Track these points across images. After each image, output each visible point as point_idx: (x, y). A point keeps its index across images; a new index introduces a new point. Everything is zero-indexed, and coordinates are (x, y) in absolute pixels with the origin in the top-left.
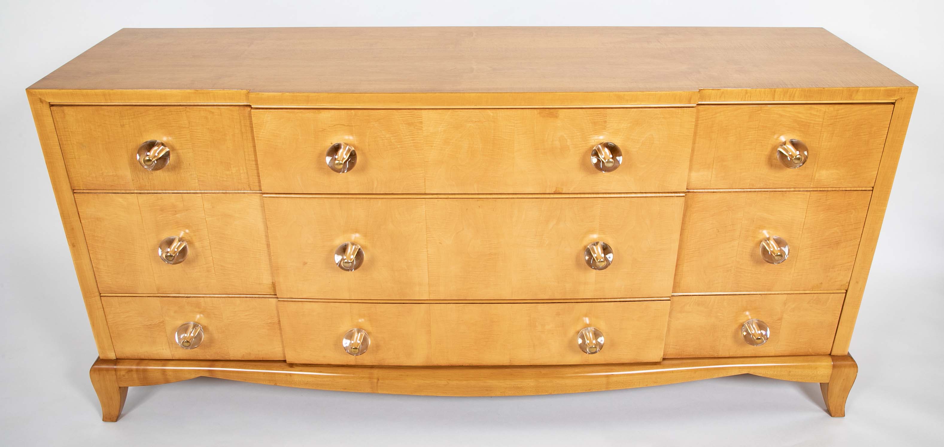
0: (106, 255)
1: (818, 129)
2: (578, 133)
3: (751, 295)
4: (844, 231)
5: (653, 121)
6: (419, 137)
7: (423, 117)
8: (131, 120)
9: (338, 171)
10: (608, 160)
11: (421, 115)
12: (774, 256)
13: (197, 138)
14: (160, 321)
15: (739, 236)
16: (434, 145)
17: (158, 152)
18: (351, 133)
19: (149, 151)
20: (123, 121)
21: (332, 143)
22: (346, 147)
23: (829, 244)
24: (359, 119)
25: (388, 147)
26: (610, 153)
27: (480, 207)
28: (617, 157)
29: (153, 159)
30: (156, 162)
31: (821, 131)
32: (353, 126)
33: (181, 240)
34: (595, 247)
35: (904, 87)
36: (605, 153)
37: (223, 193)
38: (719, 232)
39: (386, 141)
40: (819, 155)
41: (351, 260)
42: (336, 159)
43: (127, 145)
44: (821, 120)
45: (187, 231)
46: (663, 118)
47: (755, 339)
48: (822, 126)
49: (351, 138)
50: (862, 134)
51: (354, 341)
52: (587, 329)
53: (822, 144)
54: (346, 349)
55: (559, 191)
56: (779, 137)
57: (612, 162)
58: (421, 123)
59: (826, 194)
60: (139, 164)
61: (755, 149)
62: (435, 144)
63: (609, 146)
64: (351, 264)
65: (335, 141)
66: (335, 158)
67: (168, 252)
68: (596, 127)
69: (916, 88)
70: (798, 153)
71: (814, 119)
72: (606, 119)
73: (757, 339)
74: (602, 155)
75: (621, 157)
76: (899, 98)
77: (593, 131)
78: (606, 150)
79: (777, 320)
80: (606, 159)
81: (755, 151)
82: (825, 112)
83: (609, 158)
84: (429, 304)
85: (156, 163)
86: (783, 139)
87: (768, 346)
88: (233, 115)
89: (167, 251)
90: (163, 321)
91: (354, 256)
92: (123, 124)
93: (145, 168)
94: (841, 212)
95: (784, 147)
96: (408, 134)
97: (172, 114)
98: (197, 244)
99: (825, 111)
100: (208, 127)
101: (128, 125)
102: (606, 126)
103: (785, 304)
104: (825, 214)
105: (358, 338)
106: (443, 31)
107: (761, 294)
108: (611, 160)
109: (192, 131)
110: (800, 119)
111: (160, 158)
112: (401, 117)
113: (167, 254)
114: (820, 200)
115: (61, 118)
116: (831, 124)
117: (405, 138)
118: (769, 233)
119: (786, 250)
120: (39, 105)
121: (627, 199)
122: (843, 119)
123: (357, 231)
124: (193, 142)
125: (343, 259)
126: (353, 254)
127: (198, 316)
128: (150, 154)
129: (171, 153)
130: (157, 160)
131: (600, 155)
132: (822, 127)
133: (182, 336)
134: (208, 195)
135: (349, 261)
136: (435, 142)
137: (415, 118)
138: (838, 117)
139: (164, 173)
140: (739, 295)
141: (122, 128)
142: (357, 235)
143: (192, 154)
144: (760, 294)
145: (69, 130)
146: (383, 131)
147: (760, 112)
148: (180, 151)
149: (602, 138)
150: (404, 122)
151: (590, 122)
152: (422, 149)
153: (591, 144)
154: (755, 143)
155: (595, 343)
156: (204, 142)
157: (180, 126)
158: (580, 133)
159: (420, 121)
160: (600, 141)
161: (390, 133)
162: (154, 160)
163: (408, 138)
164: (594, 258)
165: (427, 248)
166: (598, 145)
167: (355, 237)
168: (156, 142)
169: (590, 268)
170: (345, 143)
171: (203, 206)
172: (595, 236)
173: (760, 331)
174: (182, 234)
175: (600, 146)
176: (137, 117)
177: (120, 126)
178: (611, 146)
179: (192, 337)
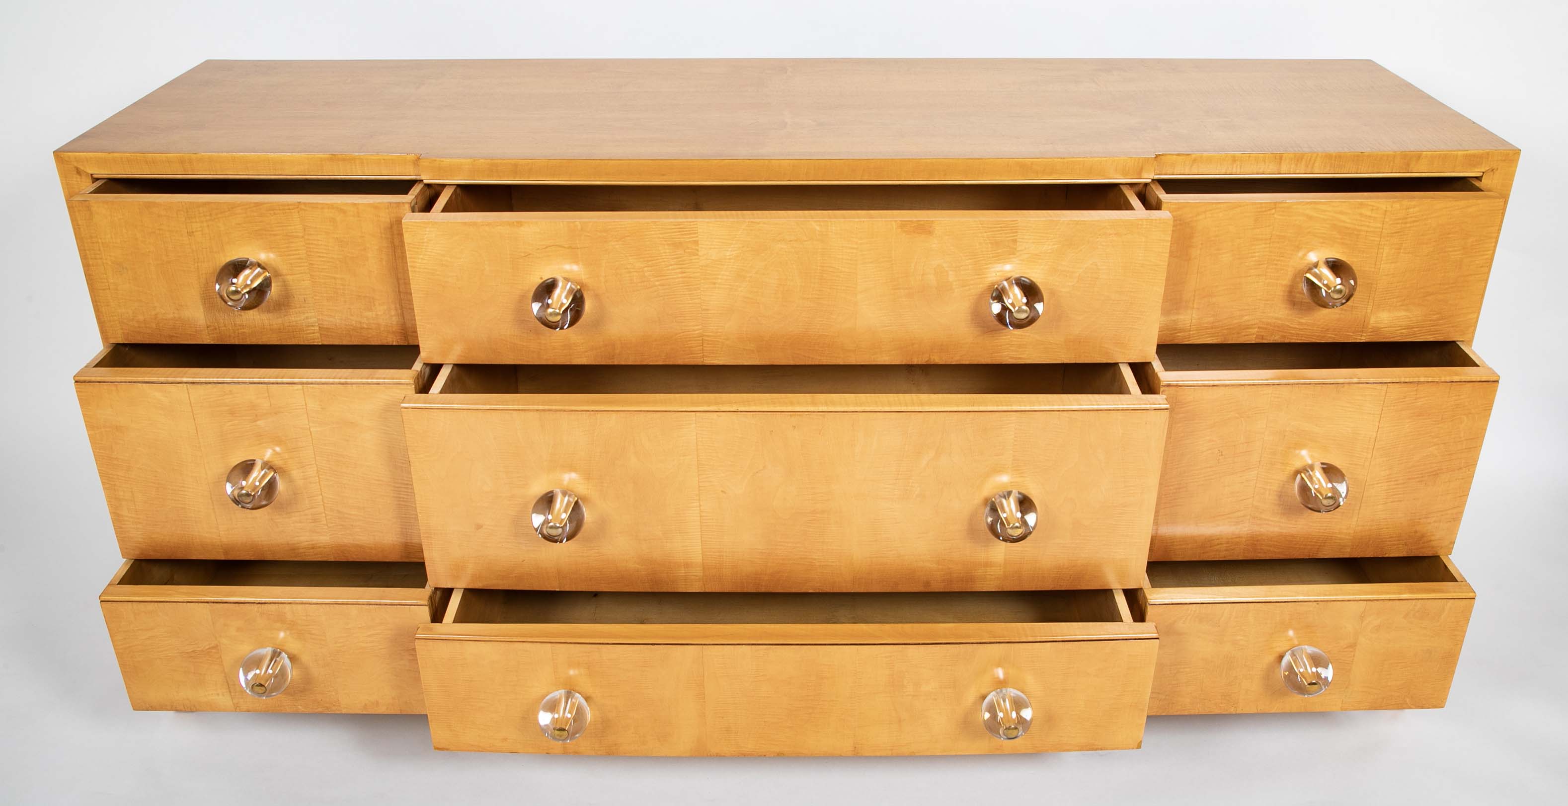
0: (132, 492)
1: (1374, 240)
2: (967, 261)
3: (1298, 602)
4: (1446, 453)
5: (1098, 240)
6: (692, 267)
7: (699, 233)
8: (205, 224)
9: (552, 326)
10: (1019, 307)
11: (696, 229)
12: (1321, 498)
13: (319, 255)
14: (211, 646)
15: (1258, 463)
16: (719, 281)
17: (251, 278)
18: (576, 261)
19: (236, 276)
20: (191, 226)
21: (541, 278)
22: (567, 284)
23: (1421, 476)
24: (589, 236)
25: (640, 284)
26: (1023, 294)
27: (794, 427)
28: (1036, 304)
29: (242, 290)
30: (247, 296)
31: (1379, 245)
32: (578, 248)
33: (268, 466)
34: (1004, 501)
35: (1496, 150)
36: (1015, 295)
37: (340, 383)
38: (1222, 455)
39: (635, 273)
40: (1377, 284)
41: (560, 524)
42: (548, 306)
43: (198, 266)
44: (1380, 225)
45: (278, 449)
46: (1115, 234)
47: (1306, 684)
48: (1381, 235)
49: (575, 268)
50: (1450, 249)
51: (559, 714)
52: (1001, 691)
53: (1382, 266)
54: (543, 730)
55: (934, 359)
56: (1305, 255)
57: (1025, 311)
58: (696, 243)
59: (1415, 388)
60: (219, 299)
61: (1265, 275)
62: (721, 279)
63: (1021, 283)
64: (560, 530)
65: (546, 274)
66: (547, 303)
67: (242, 488)
68: (999, 251)
69: (1517, 152)
70: (1338, 281)
71: (1368, 224)
72: (1017, 236)
73: (1309, 684)
74: (1009, 298)
75: (1042, 303)
76: (1488, 169)
77: (993, 257)
78: (1017, 291)
79: (1345, 648)
80: (1016, 305)
81: (1266, 279)
82: (1386, 211)
83: (1021, 304)
84: (701, 646)
85: (246, 299)
86: (1313, 257)
87: (1330, 694)
88: (380, 217)
89: (240, 486)
90: (217, 646)
91: (567, 514)
92: (191, 231)
93: (229, 305)
94: (1442, 419)
95: (1315, 271)
96: (672, 263)
97: (275, 214)
98: (295, 474)
99: (1385, 209)
100: (336, 236)
101: (200, 233)
102: (1016, 249)
103: (1362, 618)
104: (1414, 423)
105: (566, 713)
106: (736, 67)
107: (1317, 601)
108: (1025, 308)
109: (309, 244)
110: (1342, 224)
111: (255, 288)
112: (660, 234)
113: (241, 491)
114: (1405, 398)
115: (85, 220)
116: (1396, 233)
117: (669, 270)
118: (1312, 457)
119: (1342, 488)
120: (76, 179)
121: (1065, 414)
122: (1418, 223)
123: (572, 468)
124: (311, 262)
125: (546, 522)
126: (565, 511)
127: (282, 635)
128: (238, 281)
129: (273, 281)
130: (248, 293)
131: (1006, 298)
132: (1381, 238)
133: (250, 675)
134: (313, 388)
135: (558, 525)
136: (720, 277)
137: (685, 234)
138: (1409, 220)
139: (262, 315)
140: (1276, 602)
141: (190, 237)
142: (574, 475)
143: (309, 281)
144: (1315, 601)
145: (100, 241)
146: (630, 258)
147: (1273, 211)
148: (289, 278)
149: (1009, 268)
150: (666, 241)
151: (988, 241)
152: (698, 288)
153: (990, 279)
154: (1266, 266)
155: (1014, 720)
156: (328, 262)
157: (289, 234)
158: (970, 261)
159: (695, 239)
160: (1006, 274)
161: (641, 260)
162: (245, 291)
163: (674, 269)
164: (1001, 519)
165: (699, 500)
166: (1003, 281)
167: (570, 479)
168: (249, 262)
169: (996, 539)
170: (565, 278)
171: (305, 407)
172: (1005, 479)
173: (1317, 668)
174: (268, 455)
175: (1005, 283)
176: (215, 219)
177: (187, 234)
178: (1024, 283)
179: (271, 675)
